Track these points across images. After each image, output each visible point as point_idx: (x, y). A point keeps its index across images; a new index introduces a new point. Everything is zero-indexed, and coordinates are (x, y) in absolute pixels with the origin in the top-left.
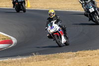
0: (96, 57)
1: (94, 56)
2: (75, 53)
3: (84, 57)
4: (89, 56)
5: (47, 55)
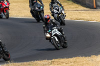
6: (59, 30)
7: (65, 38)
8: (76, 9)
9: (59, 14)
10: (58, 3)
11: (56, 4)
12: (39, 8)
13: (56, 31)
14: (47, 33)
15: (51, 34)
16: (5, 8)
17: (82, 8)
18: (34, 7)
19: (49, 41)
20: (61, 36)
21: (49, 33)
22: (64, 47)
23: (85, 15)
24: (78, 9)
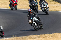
0: (52, 38)
1: (51, 38)
2: (38, 36)
3: (44, 38)
4: (47, 38)
5: (22, 37)
6: (37, 18)
7: (41, 23)
8: (54, 4)
9: (45, 8)
10: (45, 1)
11: (43, 2)
12: (35, 4)
13: (35, 19)
14: (30, 20)
15: (32, 21)
16: (15, 4)
17: (58, 4)
18: (32, 4)
19: (31, 25)
20: (38, 22)
21: (31, 20)
22: (41, 29)
23: (60, 8)
24: (55, 4)
